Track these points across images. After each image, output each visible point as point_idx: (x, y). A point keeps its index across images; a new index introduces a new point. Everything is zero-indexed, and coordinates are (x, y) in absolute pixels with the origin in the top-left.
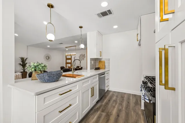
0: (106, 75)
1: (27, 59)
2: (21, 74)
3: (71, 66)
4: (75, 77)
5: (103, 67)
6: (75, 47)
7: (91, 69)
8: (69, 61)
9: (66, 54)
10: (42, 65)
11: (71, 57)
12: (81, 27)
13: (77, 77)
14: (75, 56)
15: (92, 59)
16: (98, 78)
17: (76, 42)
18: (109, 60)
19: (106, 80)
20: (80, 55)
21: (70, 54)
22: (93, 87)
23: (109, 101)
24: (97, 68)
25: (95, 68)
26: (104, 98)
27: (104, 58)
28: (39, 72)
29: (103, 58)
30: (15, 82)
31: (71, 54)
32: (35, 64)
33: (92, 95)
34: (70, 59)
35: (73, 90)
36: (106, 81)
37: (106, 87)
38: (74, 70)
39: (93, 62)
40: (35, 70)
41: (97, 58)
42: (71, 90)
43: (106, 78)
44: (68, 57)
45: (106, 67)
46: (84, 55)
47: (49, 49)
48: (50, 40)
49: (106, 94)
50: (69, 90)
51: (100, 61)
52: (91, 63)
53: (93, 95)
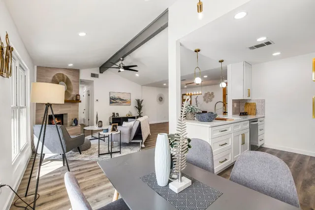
0: (258, 122)
1: (142, 100)
5: (253, 111)
11: (191, 97)
15: (234, 101)
16: (248, 125)
17: (206, 76)
18: (263, 101)
19: (259, 130)
20: (206, 94)
22: (244, 135)
24: (243, 113)
25: (241, 113)
27: (254, 98)
29: (252, 99)
31: (195, 93)
33: (243, 143)
36: (260, 133)
37: (259, 141)
39: (235, 105)
43: (259, 127)
45: (258, 112)
46: (212, 93)
47: (162, 87)
50: (225, 130)
51: (247, 104)
52: (233, 106)
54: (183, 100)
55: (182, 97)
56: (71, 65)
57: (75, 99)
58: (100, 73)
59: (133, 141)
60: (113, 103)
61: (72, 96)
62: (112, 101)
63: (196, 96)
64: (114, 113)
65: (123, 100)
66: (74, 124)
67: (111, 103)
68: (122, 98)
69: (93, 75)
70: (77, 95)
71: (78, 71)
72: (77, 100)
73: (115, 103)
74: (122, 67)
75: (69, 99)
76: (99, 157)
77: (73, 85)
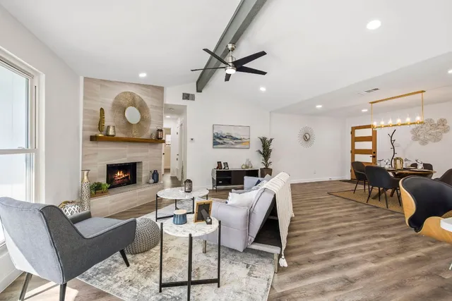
3: (374, 161)
11: (374, 132)
31: (374, 123)
34: (372, 139)
44: (361, 134)
46: (443, 121)
54: (355, 139)
55: (352, 133)
56: (143, 76)
57: (153, 138)
58: (197, 91)
59: (255, 247)
60: (219, 144)
61: (149, 132)
62: (218, 140)
63: (391, 130)
64: (219, 163)
65: (237, 139)
66: (152, 181)
67: (215, 144)
68: (233, 135)
69: (187, 97)
70: (158, 130)
71: (161, 89)
72: (158, 139)
73: (222, 144)
74: (231, 64)
75: (145, 137)
76: (160, 291)
77: (153, 113)
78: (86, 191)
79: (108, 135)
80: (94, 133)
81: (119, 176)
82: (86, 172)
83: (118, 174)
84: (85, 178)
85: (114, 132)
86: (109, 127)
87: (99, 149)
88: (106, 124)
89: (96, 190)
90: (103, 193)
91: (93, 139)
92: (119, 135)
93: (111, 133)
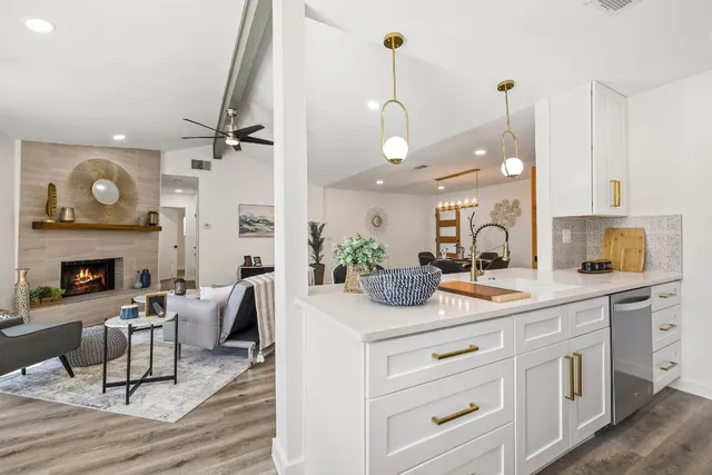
0: (654, 302)
1: (324, 225)
2: (312, 269)
3: (458, 252)
4: (489, 299)
5: (636, 259)
6: (474, 174)
7: (558, 265)
8: (449, 232)
9: (440, 206)
10: (371, 246)
11: (458, 214)
12: (505, 87)
13: (499, 298)
14: (475, 209)
15: (561, 223)
16: (603, 316)
17: (481, 152)
18: (676, 223)
19: (655, 330)
20: (498, 206)
21: (453, 204)
22: (580, 357)
23: (686, 448)
24: (593, 264)
25: (584, 264)
26: (641, 423)
27: (637, 212)
28: (366, 267)
29: (631, 214)
30: (310, 293)
31: (459, 203)
32: (355, 243)
33: (575, 392)
34: (455, 223)
35: (484, 348)
37: (656, 371)
38: (478, 266)
39: (566, 236)
40: (355, 262)
41: (595, 213)
42: (477, 349)
43: (657, 319)
44: (445, 216)
45: (654, 260)
46: (516, 203)
47: (381, 190)
48: (392, 161)
49: (660, 408)
50: (468, 347)
51: (610, 231)
52: (557, 239)
53: (580, 394)
54: (441, 224)
55: (437, 215)
56: (119, 137)
57: (141, 224)
58: (215, 157)
59: (229, 344)
60: (248, 231)
61: (136, 216)
62: (246, 226)
64: (248, 258)
66: (139, 284)
67: (242, 231)
68: (269, 219)
69: (198, 165)
70: (151, 213)
71: (157, 154)
72: (150, 225)
73: (252, 231)
74: (231, 134)
75: (127, 222)
76: (104, 391)
77: (141, 188)
78: (23, 298)
79: (63, 221)
80: (38, 219)
81: (84, 279)
82: (22, 272)
83: (82, 275)
84: (22, 279)
85: (73, 216)
86: (63, 210)
87: (47, 240)
88: (60, 205)
89: (41, 297)
90: (53, 302)
91: (37, 226)
92: (81, 220)
93: (68, 216)
